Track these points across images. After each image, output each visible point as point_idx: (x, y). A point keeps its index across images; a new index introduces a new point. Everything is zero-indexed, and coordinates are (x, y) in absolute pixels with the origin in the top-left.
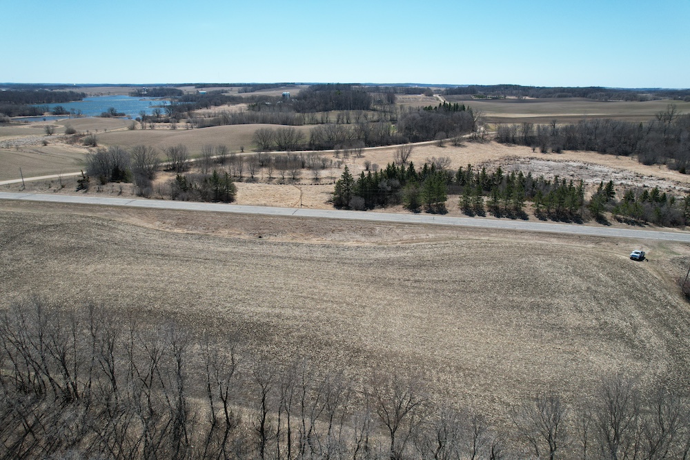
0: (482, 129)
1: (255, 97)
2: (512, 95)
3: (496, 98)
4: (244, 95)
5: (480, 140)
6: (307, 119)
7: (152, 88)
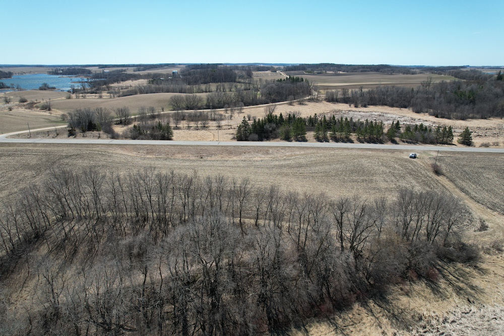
0: (316, 93)
1: (151, 74)
2: (330, 70)
3: (320, 73)
4: (142, 73)
5: (315, 100)
6: (195, 89)
7: (67, 68)
